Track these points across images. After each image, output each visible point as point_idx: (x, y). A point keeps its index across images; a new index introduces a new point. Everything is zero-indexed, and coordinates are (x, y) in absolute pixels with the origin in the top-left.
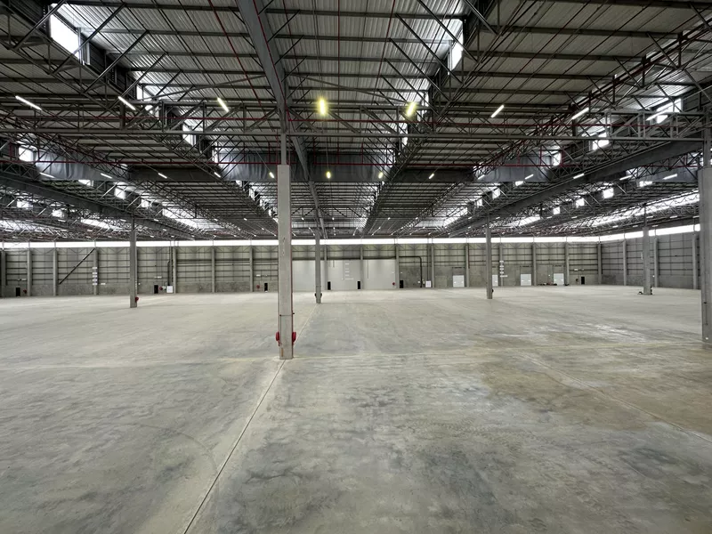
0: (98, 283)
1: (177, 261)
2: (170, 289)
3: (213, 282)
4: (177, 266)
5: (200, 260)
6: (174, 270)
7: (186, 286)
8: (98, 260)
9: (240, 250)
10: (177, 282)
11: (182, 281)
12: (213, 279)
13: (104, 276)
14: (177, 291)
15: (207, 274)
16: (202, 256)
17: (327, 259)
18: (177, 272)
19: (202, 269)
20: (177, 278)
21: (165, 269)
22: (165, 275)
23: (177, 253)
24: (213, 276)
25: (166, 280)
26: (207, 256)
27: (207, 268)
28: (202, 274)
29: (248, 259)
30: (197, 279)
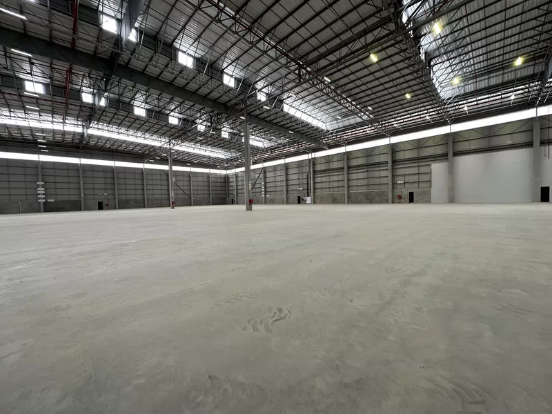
0: (265, 195)
1: (314, 172)
2: (309, 200)
3: (346, 193)
4: (314, 177)
5: (333, 169)
6: (312, 182)
7: (322, 197)
8: (265, 177)
9: (376, 152)
10: (314, 193)
11: (318, 192)
12: (346, 189)
13: (268, 190)
14: (314, 202)
15: (340, 184)
16: (335, 165)
17: (543, 143)
18: (314, 183)
19: (335, 178)
20: (314, 189)
21: (305, 181)
22: (305, 187)
23: (314, 164)
24: (346, 185)
25: (306, 191)
26: (339, 165)
27: (340, 178)
28: (335, 184)
29: (387, 162)
30: (331, 190)
